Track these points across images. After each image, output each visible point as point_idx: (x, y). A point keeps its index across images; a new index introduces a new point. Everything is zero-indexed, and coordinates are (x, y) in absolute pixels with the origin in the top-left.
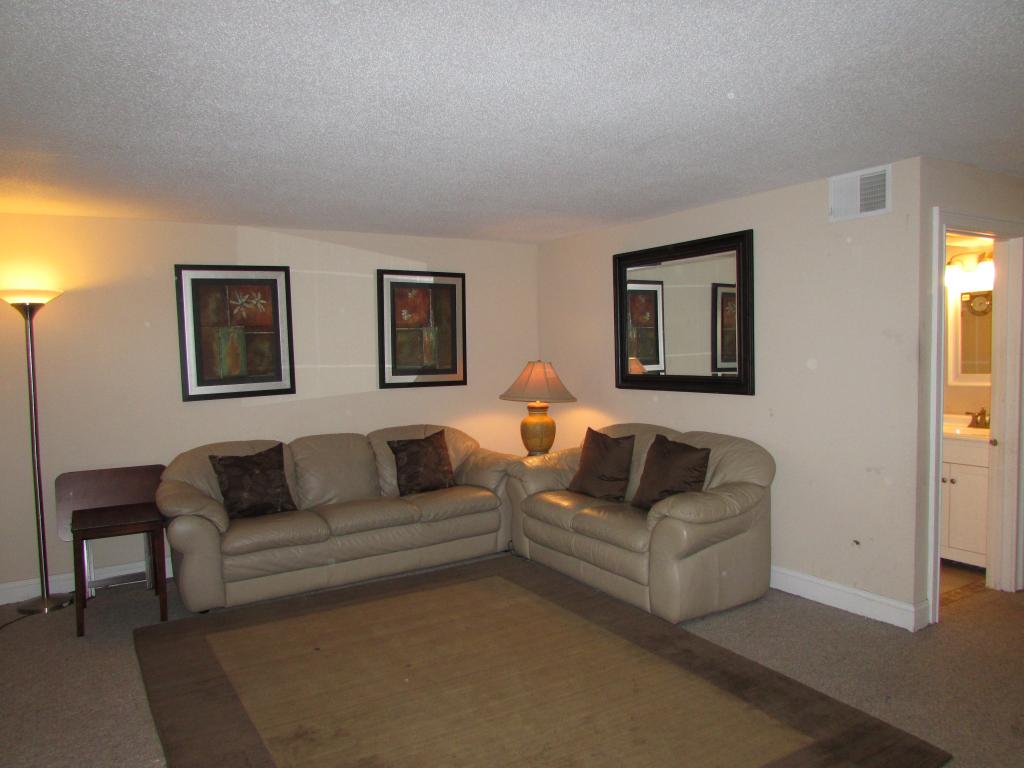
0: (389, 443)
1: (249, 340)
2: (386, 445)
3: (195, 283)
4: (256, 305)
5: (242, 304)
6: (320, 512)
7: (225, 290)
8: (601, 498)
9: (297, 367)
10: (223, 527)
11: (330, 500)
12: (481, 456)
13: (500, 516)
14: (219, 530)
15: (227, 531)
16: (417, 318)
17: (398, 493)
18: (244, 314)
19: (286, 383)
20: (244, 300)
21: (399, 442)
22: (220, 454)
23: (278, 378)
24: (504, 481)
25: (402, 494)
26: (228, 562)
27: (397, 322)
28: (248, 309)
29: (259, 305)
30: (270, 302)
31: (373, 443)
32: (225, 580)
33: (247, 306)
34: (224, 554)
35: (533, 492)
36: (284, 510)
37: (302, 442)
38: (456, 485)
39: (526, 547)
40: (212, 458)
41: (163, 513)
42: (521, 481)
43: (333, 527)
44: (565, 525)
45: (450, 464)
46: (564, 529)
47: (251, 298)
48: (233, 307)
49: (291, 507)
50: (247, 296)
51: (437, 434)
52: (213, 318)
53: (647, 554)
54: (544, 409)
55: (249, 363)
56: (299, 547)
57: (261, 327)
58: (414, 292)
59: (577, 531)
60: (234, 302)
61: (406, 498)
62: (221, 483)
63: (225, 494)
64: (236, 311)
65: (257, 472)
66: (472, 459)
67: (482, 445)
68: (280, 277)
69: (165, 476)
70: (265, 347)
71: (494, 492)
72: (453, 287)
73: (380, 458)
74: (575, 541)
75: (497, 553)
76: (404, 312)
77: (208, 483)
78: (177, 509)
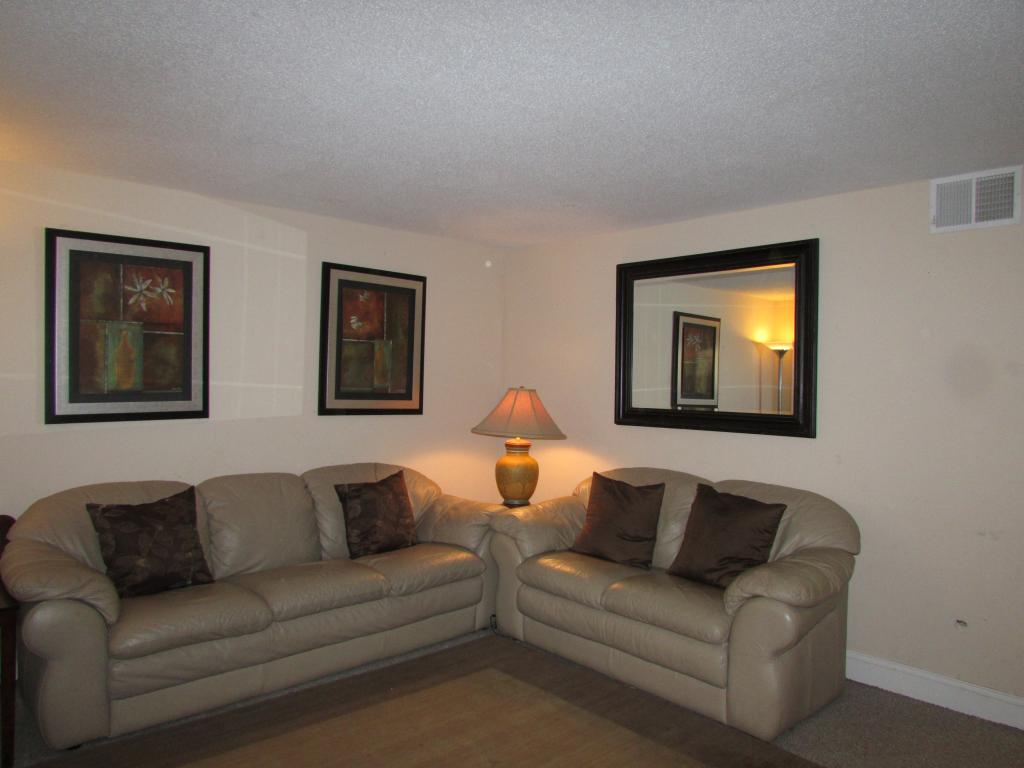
0: (337, 487)
1: (149, 341)
2: (333, 490)
3: (75, 255)
4: (161, 295)
5: (141, 292)
6: (244, 582)
7: (118, 271)
8: (624, 563)
9: (212, 383)
10: (112, 617)
11: (257, 565)
12: (450, 505)
13: (482, 585)
14: (105, 620)
15: (118, 621)
16: (368, 328)
17: (348, 554)
18: (144, 306)
19: (196, 404)
20: (144, 287)
21: (350, 485)
22: (104, 501)
23: (187, 396)
24: (487, 539)
25: (354, 556)
26: (119, 668)
27: (345, 331)
28: (151, 299)
29: (165, 296)
30: (181, 292)
31: (310, 487)
32: (110, 696)
33: (149, 295)
34: (112, 656)
35: (529, 555)
36: (196, 582)
37: (216, 483)
38: (419, 543)
39: (517, 624)
40: (91, 507)
41: (17, 596)
42: (514, 539)
43: (276, 610)
44: (594, 603)
45: (412, 516)
46: (593, 607)
47: (154, 284)
48: (127, 295)
49: (206, 578)
50: (149, 281)
51: (396, 475)
52: (99, 309)
53: (725, 645)
54: (526, 447)
55: (147, 373)
56: (227, 641)
57: (168, 326)
58: (367, 294)
59: (611, 610)
60: (130, 288)
61: (360, 561)
62: (103, 545)
63: (108, 561)
64: (131, 301)
65: (160, 528)
66: (439, 509)
67: (445, 491)
68: (197, 259)
69: (14, 534)
70: (172, 353)
71: (474, 552)
72: (413, 292)
73: (320, 508)
74: (605, 622)
75: (474, 632)
76: (354, 319)
77: (82, 543)
78: (40, 590)
